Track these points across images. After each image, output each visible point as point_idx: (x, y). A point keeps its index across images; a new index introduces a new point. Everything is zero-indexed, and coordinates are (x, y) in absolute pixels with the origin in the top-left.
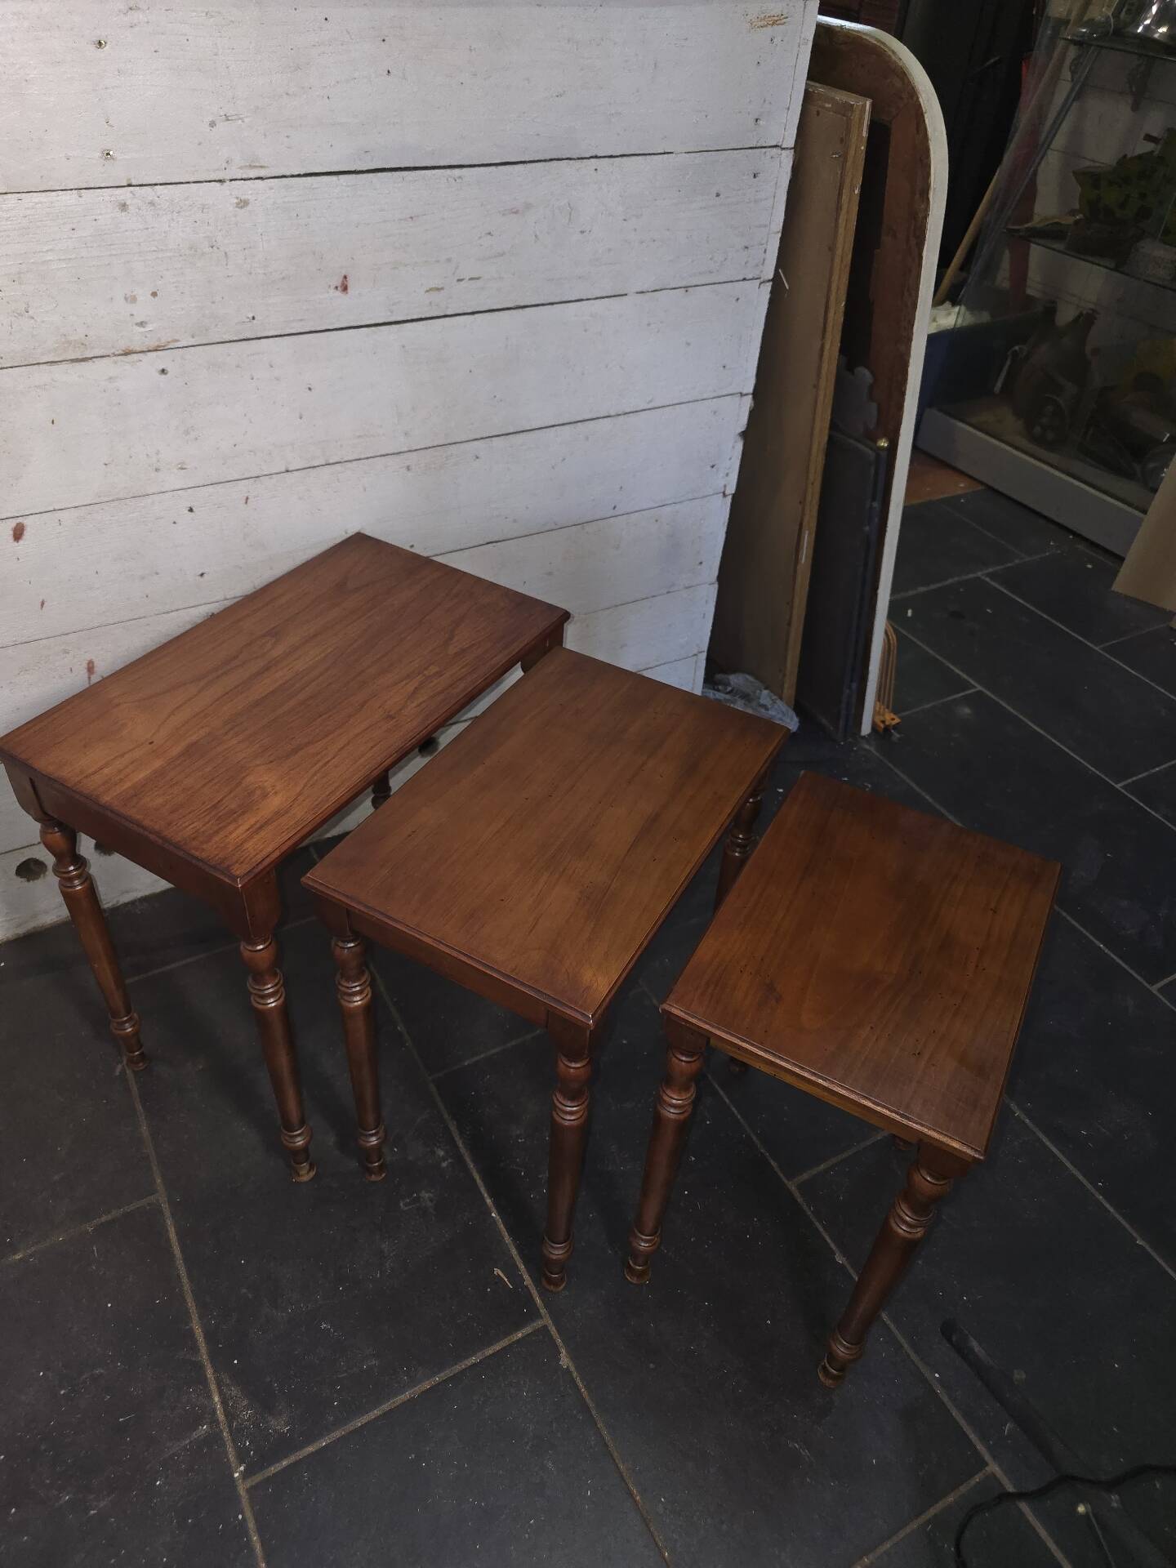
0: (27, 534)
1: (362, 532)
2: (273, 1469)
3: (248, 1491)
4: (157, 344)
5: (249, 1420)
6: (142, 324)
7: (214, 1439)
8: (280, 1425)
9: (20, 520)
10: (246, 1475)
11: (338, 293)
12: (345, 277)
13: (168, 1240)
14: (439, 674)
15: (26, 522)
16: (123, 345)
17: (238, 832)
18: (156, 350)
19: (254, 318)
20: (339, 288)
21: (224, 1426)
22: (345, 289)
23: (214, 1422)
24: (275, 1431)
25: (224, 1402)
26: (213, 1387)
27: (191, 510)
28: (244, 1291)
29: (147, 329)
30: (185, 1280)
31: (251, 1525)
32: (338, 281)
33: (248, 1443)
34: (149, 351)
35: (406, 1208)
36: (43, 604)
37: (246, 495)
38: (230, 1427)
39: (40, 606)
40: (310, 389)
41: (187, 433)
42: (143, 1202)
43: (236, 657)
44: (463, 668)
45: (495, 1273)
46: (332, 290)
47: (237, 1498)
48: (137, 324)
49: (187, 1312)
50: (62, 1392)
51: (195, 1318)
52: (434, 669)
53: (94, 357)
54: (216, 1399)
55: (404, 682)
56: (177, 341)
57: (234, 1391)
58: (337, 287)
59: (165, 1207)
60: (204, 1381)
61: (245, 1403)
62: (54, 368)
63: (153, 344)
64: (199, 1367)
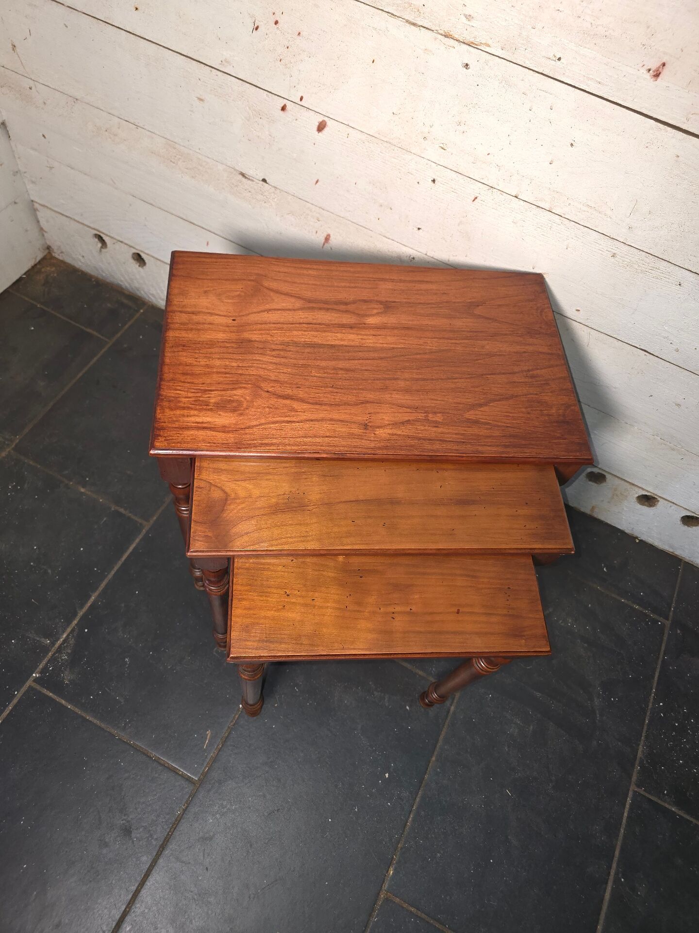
0: (326, 130)
1: (545, 276)
2: (45, 691)
3: (30, 686)
4: (472, 40)
5: (62, 660)
6: (469, 17)
7: (46, 650)
8: (67, 677)
9: (326, 119)
10: (36, 680)
11: (648, 76)
12: (664, 65)
13: (128, 548)
14: (436, 424)
15: (329, 123)
16: (445, 27)
17: (193, 419)
18: (469, 45)
19: (559, 59)
20: (651, 72)
21: (54, 649)
22: (657, 75)
23: (53, 644)
24: (63, 678)
25: (65, 641)
26: (69, 630)
27: (434, 181)
28: (123, 605)
29: (471, 24)
30: (113, 572)
31: (15, 701)
32: (654, 65)
33: (51, 669)
34: (464, 43)
35: (215, 653)
36: (317, 182)
37: (477, 195)
38: (54, 654)
39: (315, 182)
40: (572, 145)
41: (459, 124)
42: (140, 521)
43: (346, 304)
44: (456, 434)
45: (207, 732)
46: (644, 70)
47: (24, 683)
48: (466, 16)
49: (97, 588)
50: (32, 564)
51: (97, 594)
52: (439, 418)
53: (422, 26)
54: (64, 636)
55: (409, 410)
56: (489, 46)
57: (72, 641)
58: (649, 70)
59: (144, 531)
60: (69, 622)
61: (69, 651)
62: (392, 20)
63: (469, 39)
64: (75, 615)
